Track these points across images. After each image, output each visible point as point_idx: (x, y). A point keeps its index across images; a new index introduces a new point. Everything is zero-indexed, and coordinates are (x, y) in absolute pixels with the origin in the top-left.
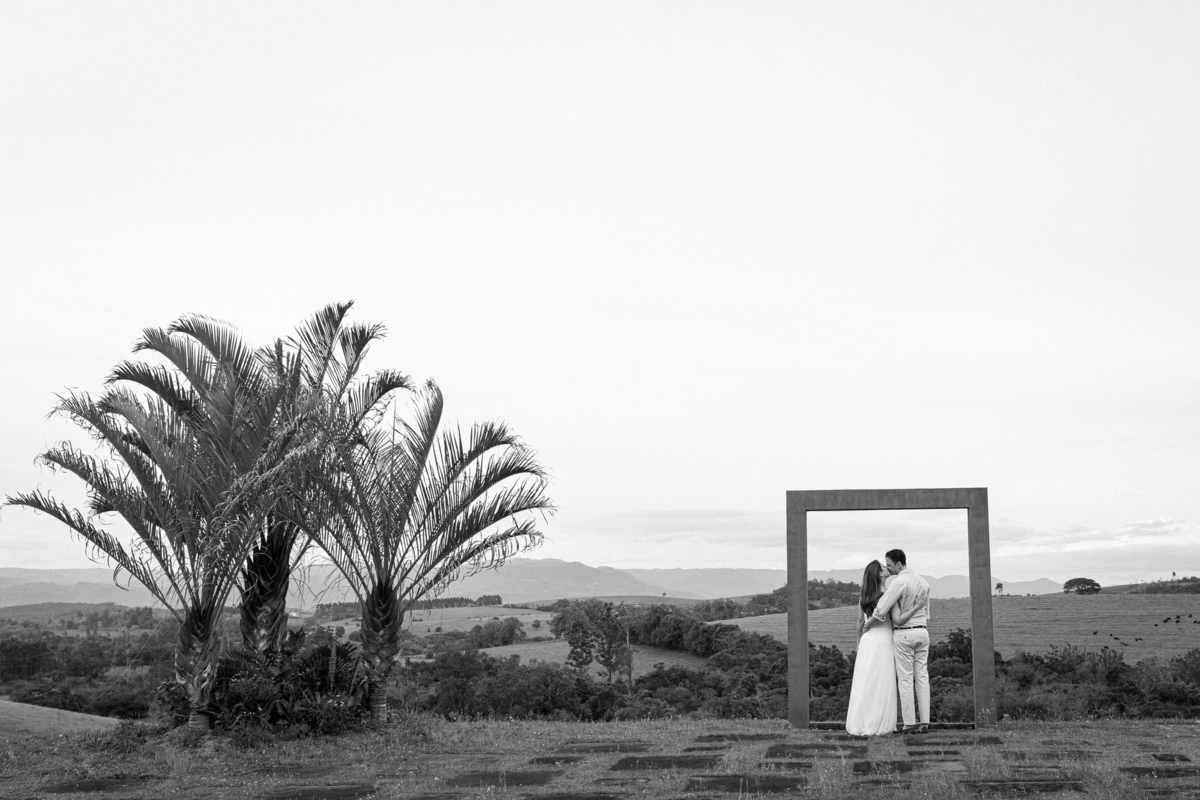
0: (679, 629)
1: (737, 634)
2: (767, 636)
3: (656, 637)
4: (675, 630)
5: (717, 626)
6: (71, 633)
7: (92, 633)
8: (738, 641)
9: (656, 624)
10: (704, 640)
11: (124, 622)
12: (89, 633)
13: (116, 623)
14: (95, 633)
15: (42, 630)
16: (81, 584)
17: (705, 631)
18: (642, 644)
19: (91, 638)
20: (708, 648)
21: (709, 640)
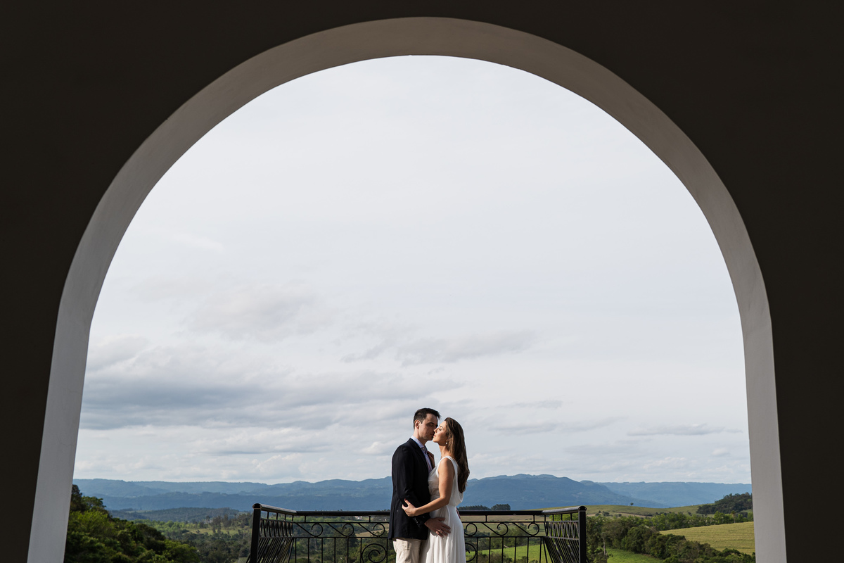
0: (642, 538)
1: (684, 542)
2: (706, 544)
3: (625, 543)
4: (638, 538)
5: (669, 536)
6: (202, 531)
7: (216, 531)
8: (684, 547)
9: (625, 533)
10: (659, 546)
11: (240, 523)
12: (214, 531)
13: (233, 524)
14: (219, 531)
15: (182, 529)
16: (205, 493)
17: (660, 540)
18: (615, 548)
19: (217, 535)
20: (663, 553)
21: (663, 547)
